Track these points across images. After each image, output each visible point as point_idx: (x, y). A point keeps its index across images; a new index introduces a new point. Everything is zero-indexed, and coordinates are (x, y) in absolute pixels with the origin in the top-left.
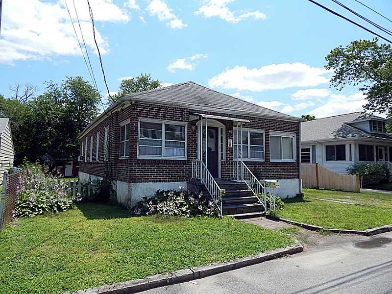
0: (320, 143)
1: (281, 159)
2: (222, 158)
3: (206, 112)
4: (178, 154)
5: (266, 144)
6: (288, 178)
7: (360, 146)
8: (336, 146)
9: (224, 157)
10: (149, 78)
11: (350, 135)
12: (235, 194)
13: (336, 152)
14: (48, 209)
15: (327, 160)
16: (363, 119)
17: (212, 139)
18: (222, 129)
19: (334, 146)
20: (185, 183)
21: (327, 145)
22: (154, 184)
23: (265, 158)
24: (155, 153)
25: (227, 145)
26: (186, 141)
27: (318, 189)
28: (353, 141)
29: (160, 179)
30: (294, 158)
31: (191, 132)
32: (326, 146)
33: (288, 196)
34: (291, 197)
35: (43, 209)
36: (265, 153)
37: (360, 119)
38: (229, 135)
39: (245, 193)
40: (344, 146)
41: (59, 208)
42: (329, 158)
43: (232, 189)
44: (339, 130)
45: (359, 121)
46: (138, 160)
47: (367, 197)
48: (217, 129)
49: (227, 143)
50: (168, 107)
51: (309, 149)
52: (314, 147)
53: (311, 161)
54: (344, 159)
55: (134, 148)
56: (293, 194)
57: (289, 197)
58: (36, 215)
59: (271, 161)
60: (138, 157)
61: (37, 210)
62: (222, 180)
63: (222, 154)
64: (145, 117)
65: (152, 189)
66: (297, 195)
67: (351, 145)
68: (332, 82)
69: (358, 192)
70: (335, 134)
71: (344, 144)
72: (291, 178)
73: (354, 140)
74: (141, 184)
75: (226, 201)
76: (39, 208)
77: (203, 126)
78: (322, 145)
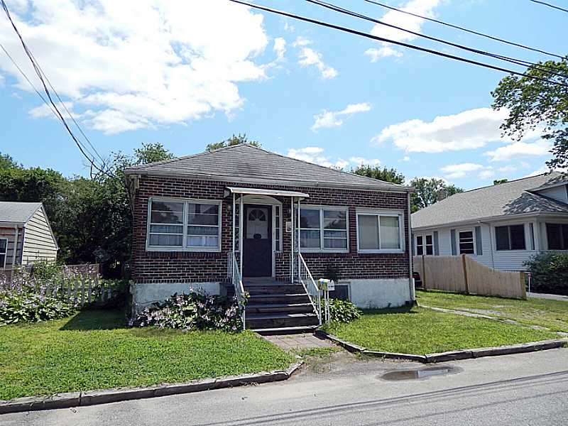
0: (487, 222)
1: (378, 248)
2: (278, 249)
3: (250, 184)
4: (208, 244)
5: (350, 226)
6: (390, 277)
7: (548, 226)
8: (511, 226)
9: (281, 247)
10: (244, 140)
11: (528, 209)
12: (280, 299)
13: (510, 237)
14: (27, 317)
15: (498, 249)
16: (555, 183)
17: (262, 222)
18: (277, 208)
19: (507, 227)
20: (217, 284)
21: (498, 225)
22: (170, 285)
23: (350, 248)
24: (173, 243)
25: (284, 230)
26: (220, 225)
27: (468, 294)
28: (535, 219)
29: (179, 278)
30: (401, 247)
31: (226, 213)
32: (496, 228)
33: (389, 304)
34: (396, 305)
35: (20, 316)
36: (350, 241)
37: (551, 183)
38: (287, 216)
39: (298, 298)
40: (522, 226)
41: (43, 316)
42: (501, 246)
43: (279, 293)
44: (515, 202)
45: (549, 187)
46: (147, 253)
47: (530, 306)
48: (270, 208)
49: (284, 227)
50: (193, 181)
51: (471, 233)
52: (478, 229)
53: (475, 252)
54: (522, 246)
55: (142, 237)
56: (398, 301)
57: (391, 306)
58: (8, 324)
59: (360, 251)
60: (148, 249)
61: (11, 318)
62: (277, 279)
63: (278, 243)
64: (159, 195)
65: (167, 292)
66: (407, 302)
67: (532, 224)
68: (505, 129)
69: (524, 299)
70: (508, 208)
71: (522, 223)
72: (395, 277)
73: (537, 217)
74: (151, 286)
75: (260, 310)
76: (14, 315)
77: (236, 205)
78: (489, 225)
